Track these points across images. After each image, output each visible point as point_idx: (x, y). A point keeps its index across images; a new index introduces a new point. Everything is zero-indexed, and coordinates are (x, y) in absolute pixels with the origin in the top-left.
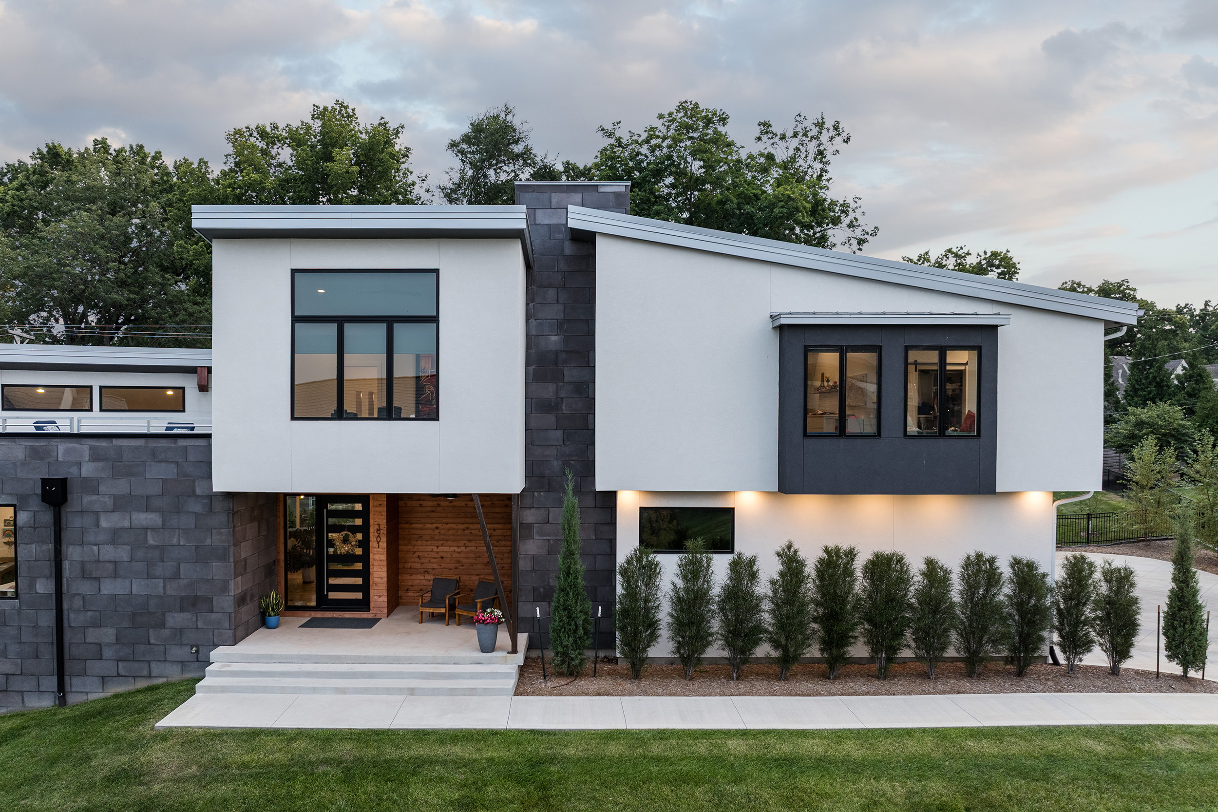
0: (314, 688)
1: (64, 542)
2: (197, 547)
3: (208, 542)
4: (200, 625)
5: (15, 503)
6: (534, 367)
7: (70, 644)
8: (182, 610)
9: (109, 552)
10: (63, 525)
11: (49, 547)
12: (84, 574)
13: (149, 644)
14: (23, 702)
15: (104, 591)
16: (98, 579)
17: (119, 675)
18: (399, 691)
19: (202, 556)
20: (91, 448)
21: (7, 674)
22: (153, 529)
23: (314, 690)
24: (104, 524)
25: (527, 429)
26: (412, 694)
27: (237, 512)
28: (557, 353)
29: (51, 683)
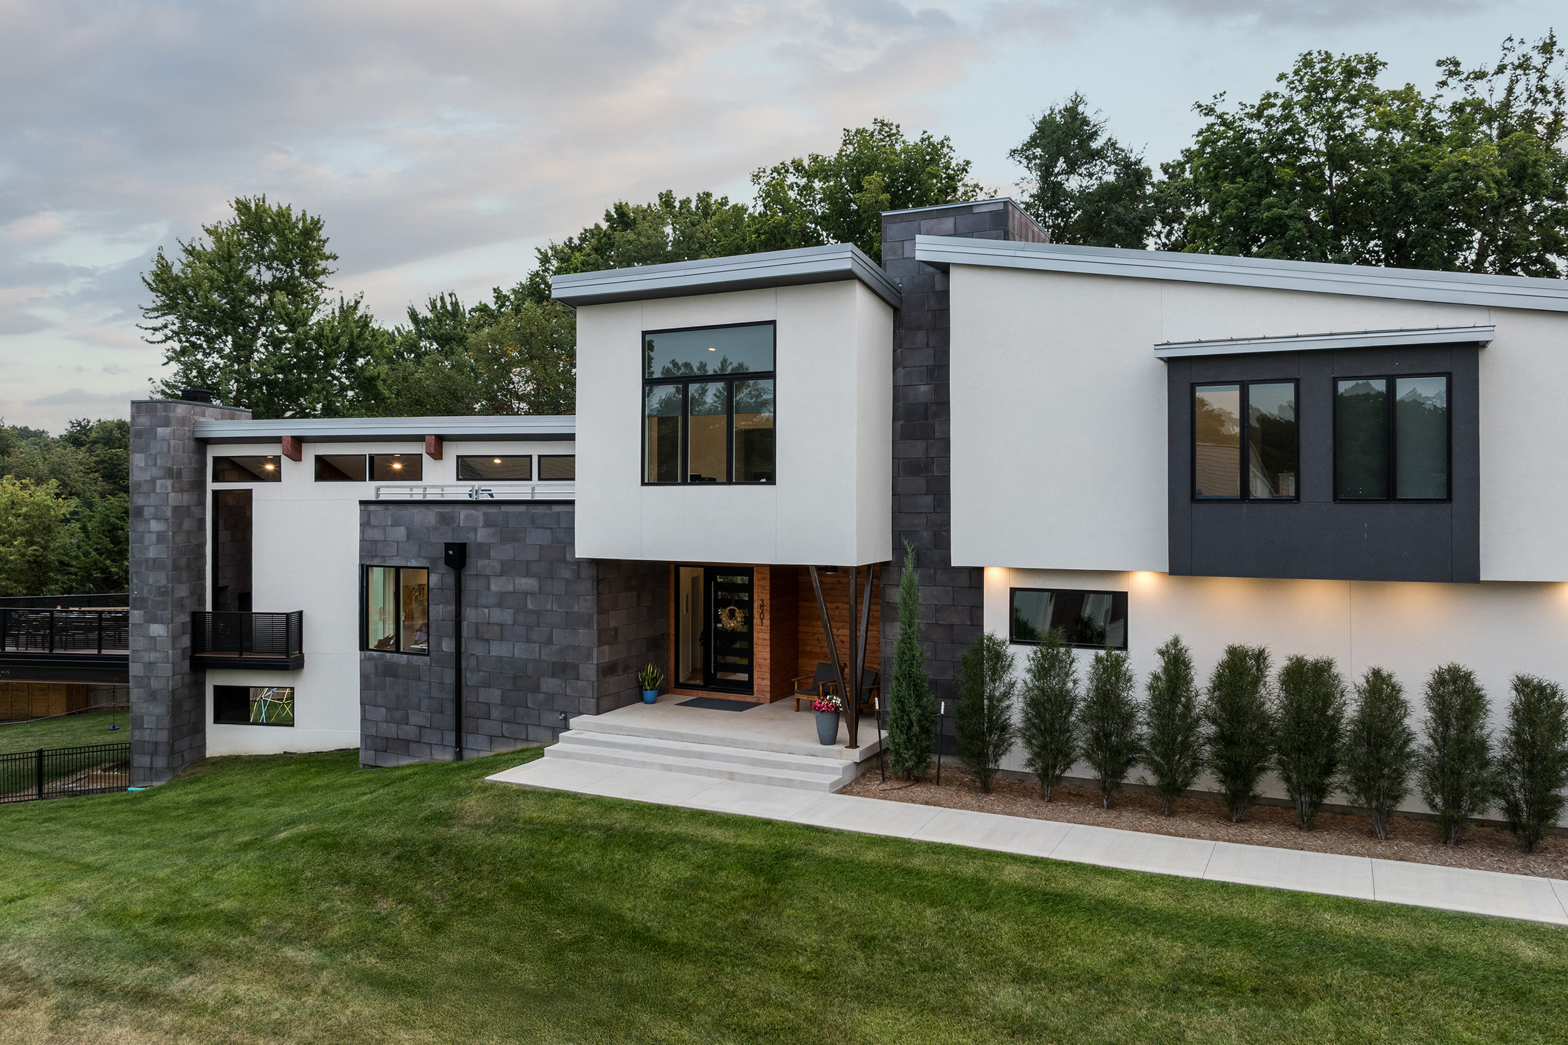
0: (643, 762)
1: (463, 604)
2: (567, 613)
3: (576, 608)
4: (568, 691)
5: (428, 565)
6: (901, 422)
7: (467, 702)
8: (554, 675)
9: (498, 615)
10: (463, 589)
11: (452, 608)
12: (479, 637)
13: (527, 707)
14: (431, 754)
15: (493, 653)
16: (488, 641)
17: (503, 736)
18: (720, 774)
19: (571, 622)
20: (485, 514)
21: (420, 727)
22: (533, 594)
23: (644, 764)
24: (494, 588)
25: (894, 494)
26: (731, 779)
27: (604, 579)
28: (926, 406)
29: (450, 738)
